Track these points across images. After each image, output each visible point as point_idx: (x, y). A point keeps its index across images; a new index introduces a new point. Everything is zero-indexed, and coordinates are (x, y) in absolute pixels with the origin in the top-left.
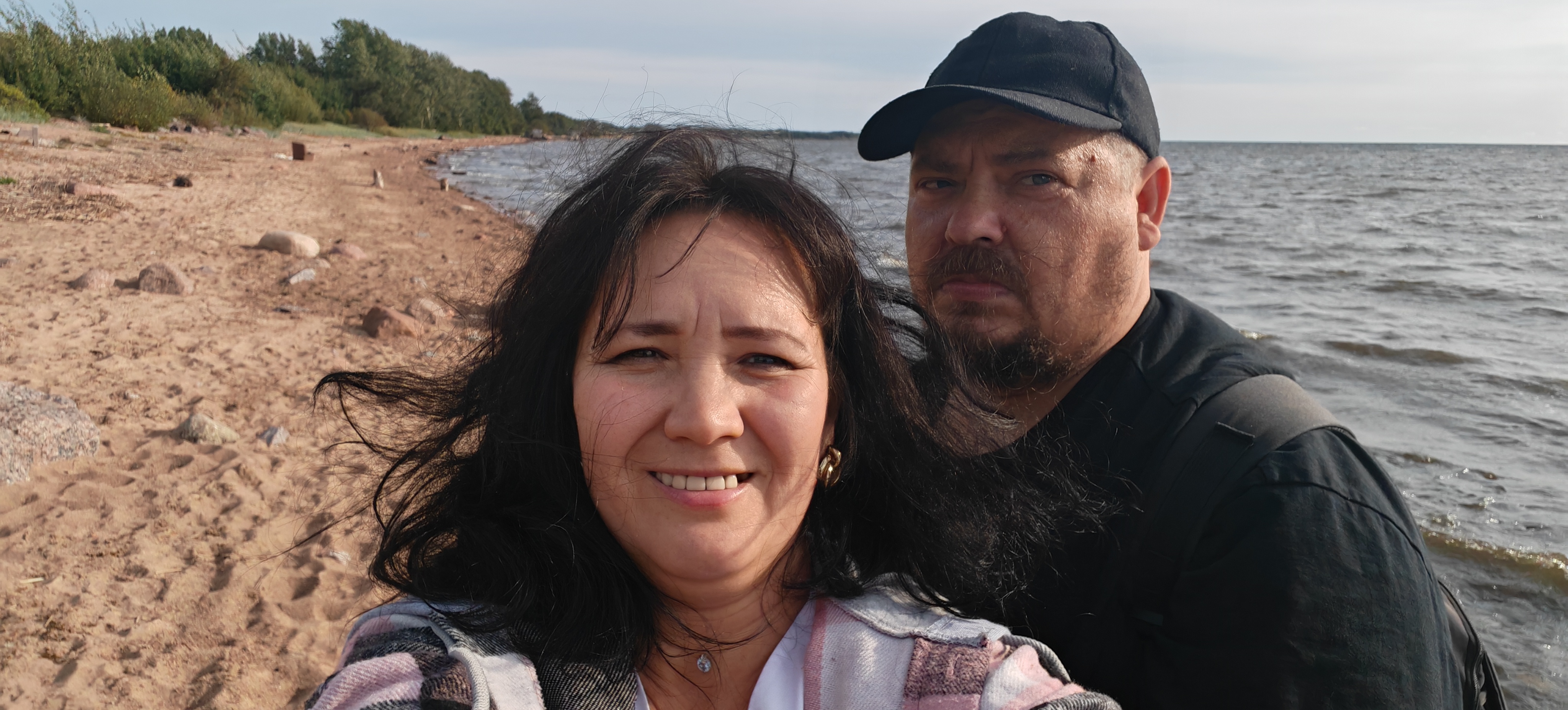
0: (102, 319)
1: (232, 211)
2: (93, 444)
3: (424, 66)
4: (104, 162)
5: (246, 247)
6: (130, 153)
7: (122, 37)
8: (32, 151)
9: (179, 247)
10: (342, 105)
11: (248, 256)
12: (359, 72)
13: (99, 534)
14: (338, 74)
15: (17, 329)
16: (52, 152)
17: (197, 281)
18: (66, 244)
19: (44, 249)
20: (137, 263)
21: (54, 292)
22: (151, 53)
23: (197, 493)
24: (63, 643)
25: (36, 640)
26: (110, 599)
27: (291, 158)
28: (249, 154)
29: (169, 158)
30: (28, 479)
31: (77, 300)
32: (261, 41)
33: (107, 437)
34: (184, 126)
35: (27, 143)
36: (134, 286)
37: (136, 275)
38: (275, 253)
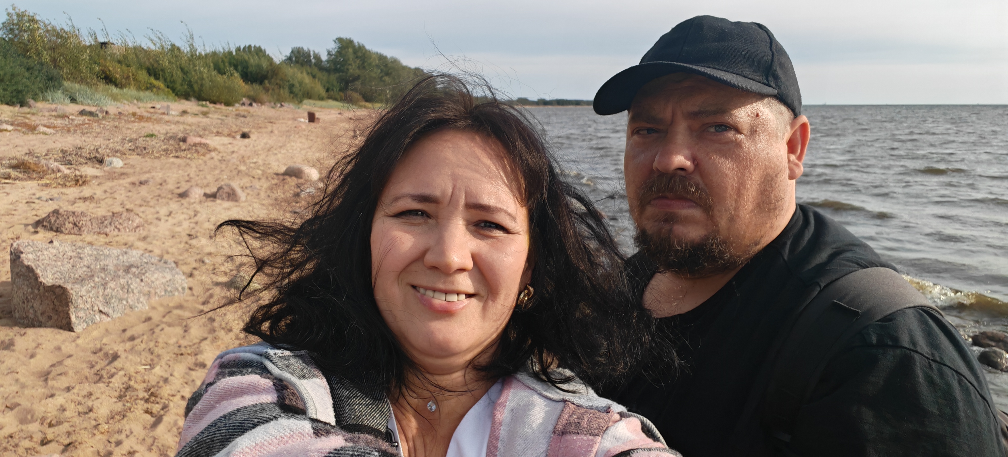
0: (195, 215)
1: (271, 153)
2: (183, 289)
3: (386, 66)
4: (204, 124)
5: (277, 174)
6: (219, 119)
7: (217, 51)
8: (166, 118)
9: (240, 174)
10: (338, 89)
11: (278, 179)
12: (348, 69)
13: (183, 343)
14: (336, 70)
15: (149, 221)
16: (177, 119)
17: (248, 194)
18: (180, 172)
19: (168, 174)
20: (217, 183)
21: (171, 199)
22: (232, 61)
23: (237, 320)
24: (157, 405)
25: (143, 402)
26: (185, 381)
27: (307, 121)
28: (284, 119)
29: (239, 121)
30: (147, 308)
31: (182, 204)
32: (292, 52)
33: (191, 285)
34: (249, 102)
35: (164, 114)
36: (213, 196)
37: (215, 190)
38: (293, 178)
